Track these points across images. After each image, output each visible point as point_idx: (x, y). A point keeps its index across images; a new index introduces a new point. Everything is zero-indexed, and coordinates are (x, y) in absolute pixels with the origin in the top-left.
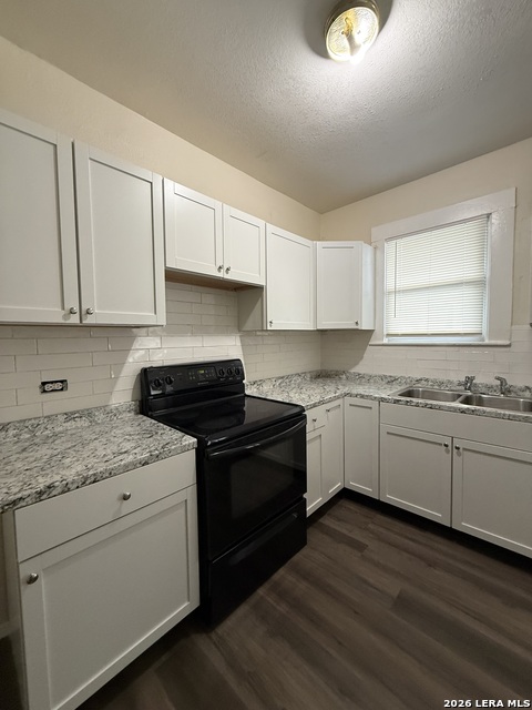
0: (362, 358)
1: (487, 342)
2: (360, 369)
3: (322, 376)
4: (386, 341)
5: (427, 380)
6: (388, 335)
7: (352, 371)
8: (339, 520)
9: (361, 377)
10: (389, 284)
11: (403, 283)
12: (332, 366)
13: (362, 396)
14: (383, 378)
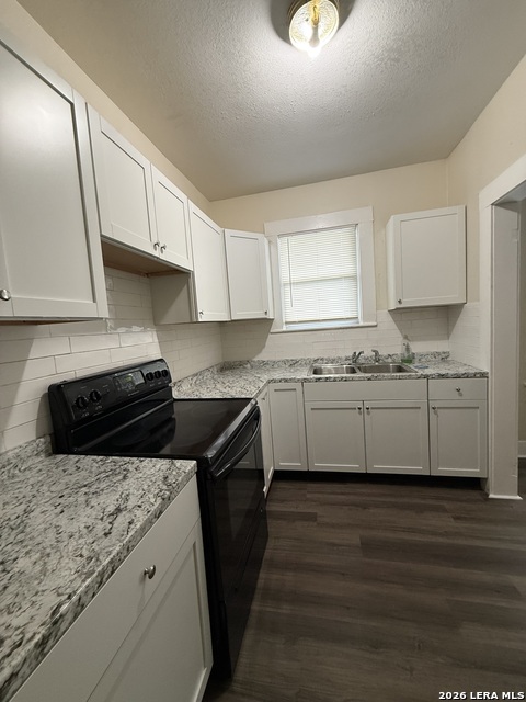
0: (264, 346)
1: (361, 324)
2: (263, 356)
3: (227, 368)
4: (284, 329)
5: (322, 359)
6: (287, 323)
7: (256, 359)
8: (283, 501)
9: (265, 363)
10: (285, 277)
11: (296, 277)
12: (235, 357)
13: (286, 380)
14: (285, 362)
